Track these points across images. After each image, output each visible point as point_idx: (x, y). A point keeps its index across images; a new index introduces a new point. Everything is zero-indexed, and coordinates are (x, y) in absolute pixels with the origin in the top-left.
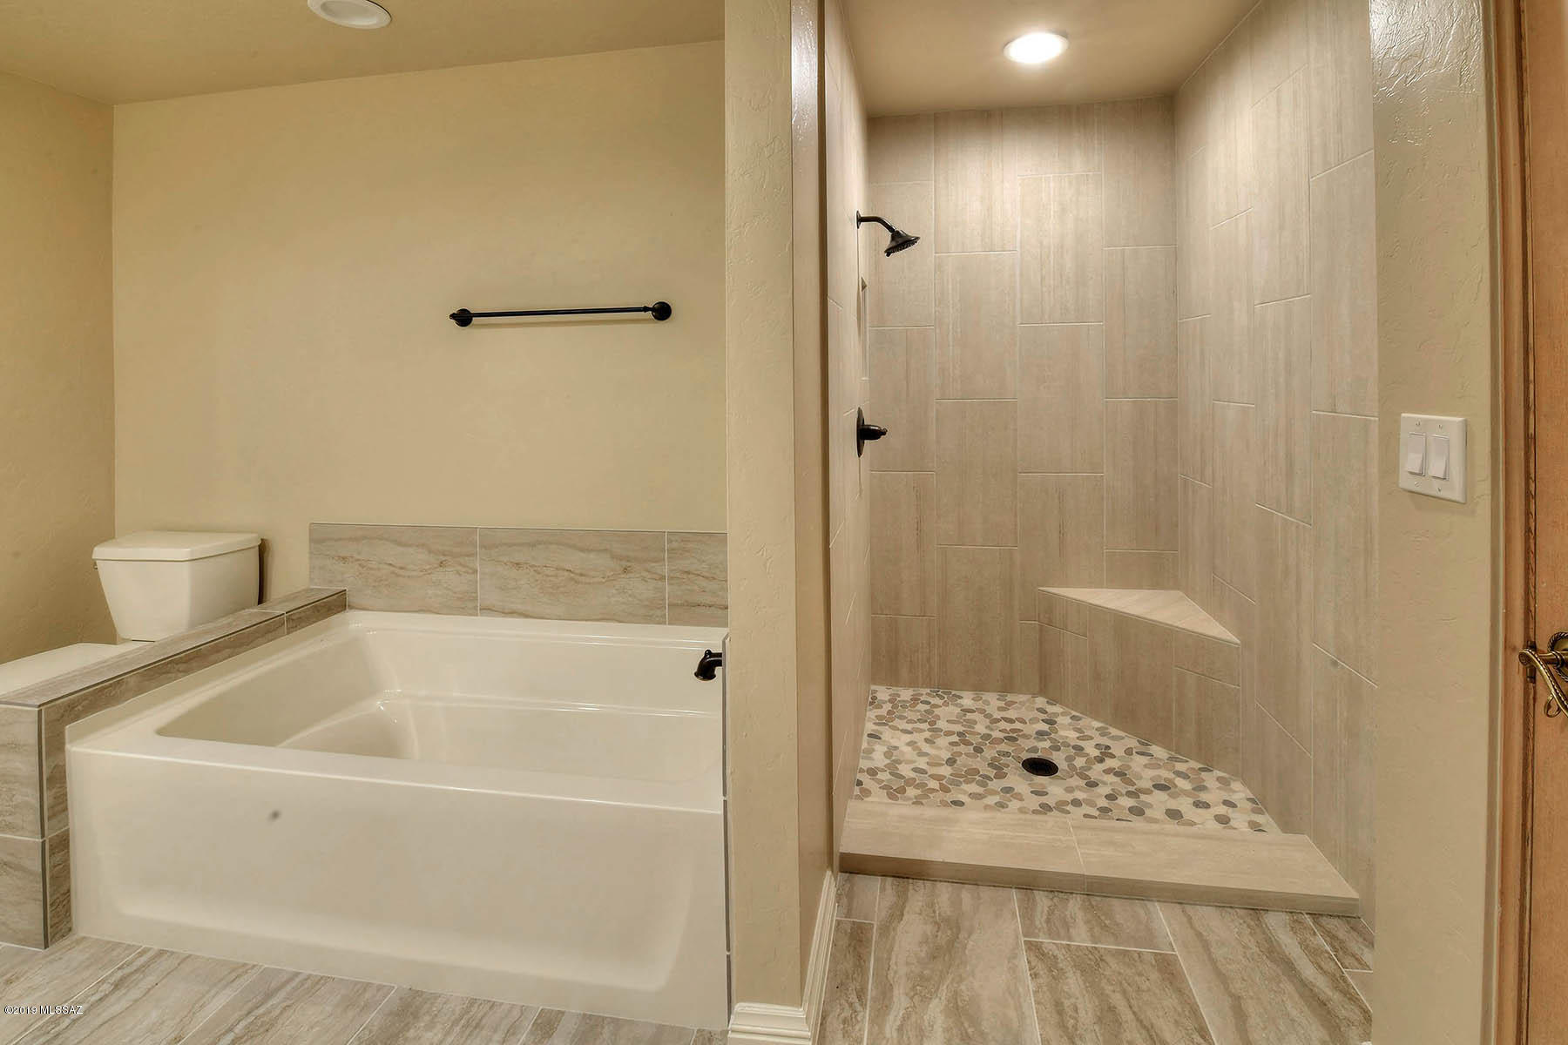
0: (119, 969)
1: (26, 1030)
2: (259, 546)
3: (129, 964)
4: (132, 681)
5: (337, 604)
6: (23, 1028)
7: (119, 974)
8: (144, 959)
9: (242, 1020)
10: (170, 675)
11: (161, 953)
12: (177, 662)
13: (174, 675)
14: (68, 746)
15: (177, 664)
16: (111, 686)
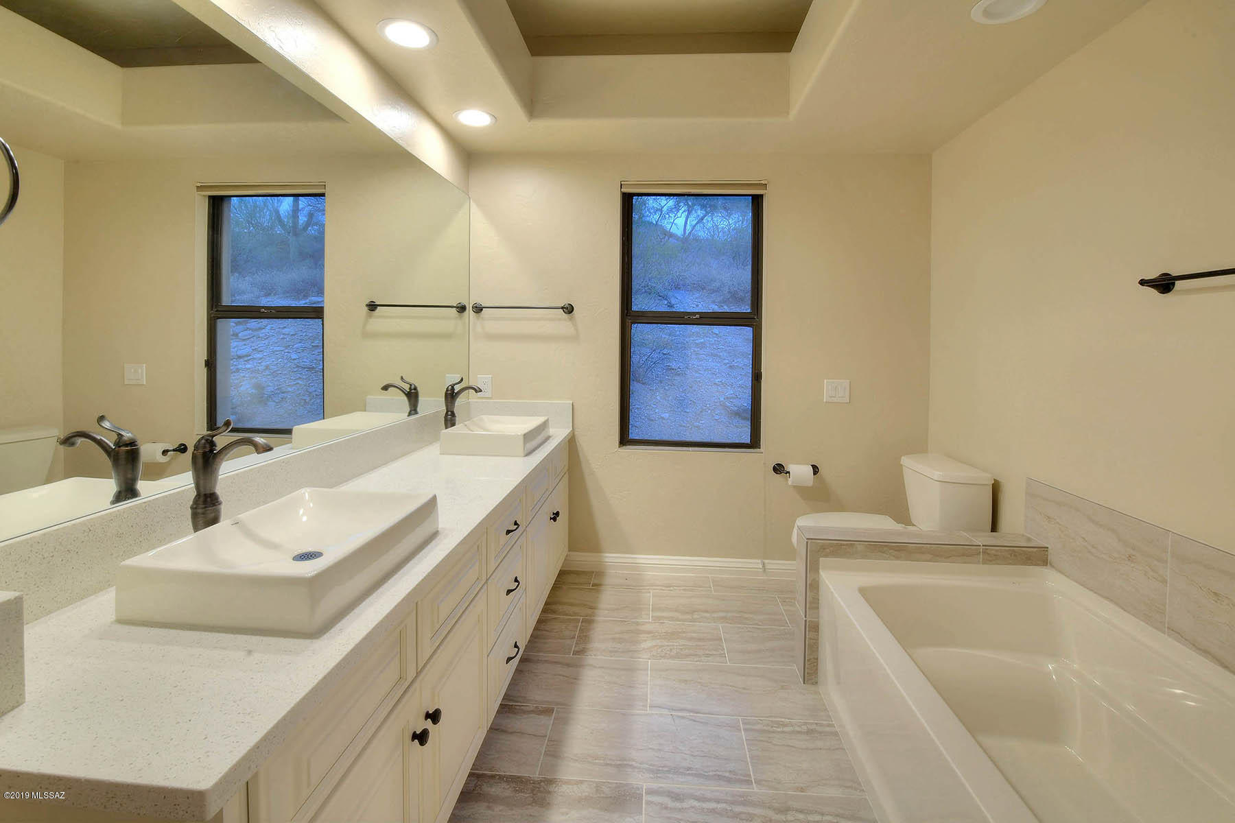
0: (816, 724)
1: (767, 717)
2: (993, 484)
3: (822, 725)
4: (860, 547)
5: (1036, 556)
6: (768, 715)
7: (814, 727)
8: (828, 729)
9: (831, 815)
10: (885, 555)
11: (836, 734)
12: (891, 548)
13: (887, 556)
14: (820, 571)
15: (890, 549)
16: (847, 545)
